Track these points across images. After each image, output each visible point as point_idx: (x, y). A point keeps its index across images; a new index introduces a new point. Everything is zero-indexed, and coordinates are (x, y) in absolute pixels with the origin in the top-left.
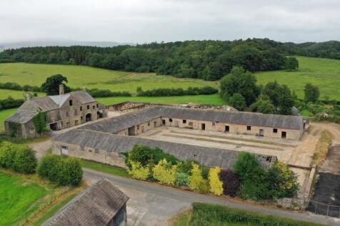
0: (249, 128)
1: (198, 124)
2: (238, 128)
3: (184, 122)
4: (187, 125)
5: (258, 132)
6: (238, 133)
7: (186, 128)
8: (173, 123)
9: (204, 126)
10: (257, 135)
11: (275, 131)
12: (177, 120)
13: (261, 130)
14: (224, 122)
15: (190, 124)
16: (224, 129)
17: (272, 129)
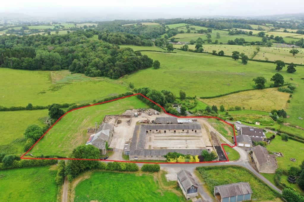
0: (183, 130)
1: (162, 131)
2: (179, 131)
3: (157, 131)
4: (158, 132)
5: (187, 131)
6: (179, 133)
7: (158, 133)
8: (152, 132)
9: (165, 132)
10: (186, 133)
11: (193, 130)
12: (154, 130)
13: (188, 131)
14: (173, 129)
15: (160, 131)
16: (174, 132)
17: (192, 130)
